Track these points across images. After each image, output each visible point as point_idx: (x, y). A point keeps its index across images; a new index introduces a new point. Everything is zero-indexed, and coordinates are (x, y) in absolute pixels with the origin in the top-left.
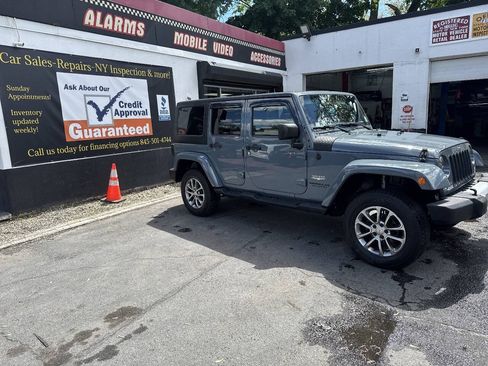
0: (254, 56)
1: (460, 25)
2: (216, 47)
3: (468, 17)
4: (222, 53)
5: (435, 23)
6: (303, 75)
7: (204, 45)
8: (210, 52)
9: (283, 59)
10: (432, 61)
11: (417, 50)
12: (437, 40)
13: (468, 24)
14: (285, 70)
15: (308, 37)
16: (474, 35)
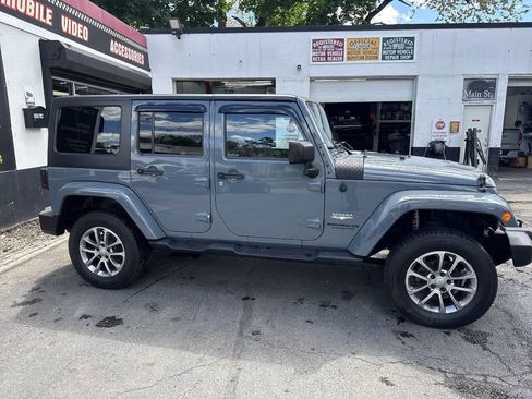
0: (114, 47)
1: (336, 46)
2: (65, 23)
3: (342, 40)
4: (75, 34)
5: (314, 41)
6: (173, 80)
7: (49, 17)
8: (56, 28)
9: (146, 56)
10: (312, 80)
11: (299, 67)
12: (316, 59)
13: (343, 47)
14: (149, 70)
15: (178, 34)
16: (348, 58)
